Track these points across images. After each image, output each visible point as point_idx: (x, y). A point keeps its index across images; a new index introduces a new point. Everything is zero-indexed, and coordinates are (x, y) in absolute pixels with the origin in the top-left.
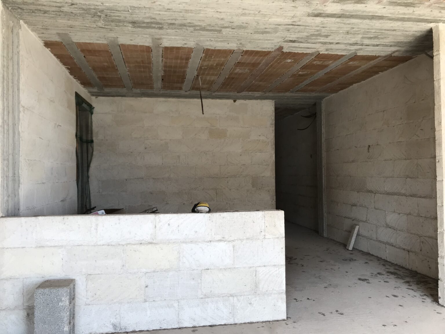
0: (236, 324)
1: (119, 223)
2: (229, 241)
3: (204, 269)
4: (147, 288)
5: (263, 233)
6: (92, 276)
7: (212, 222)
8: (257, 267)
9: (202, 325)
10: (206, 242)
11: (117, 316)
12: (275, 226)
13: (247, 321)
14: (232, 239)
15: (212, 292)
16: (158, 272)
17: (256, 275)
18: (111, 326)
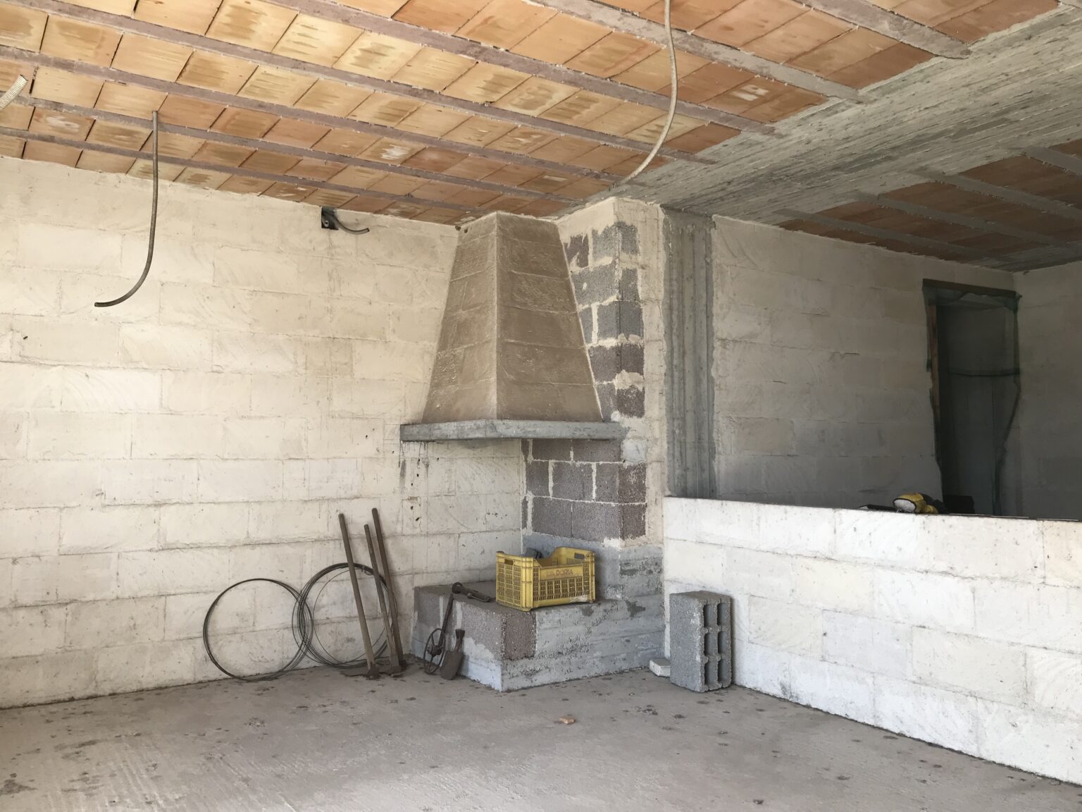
2: (964, 578)
3: (916, 624)
4: (825, 637)
5: (1040, 572)
6: (756, 598)
8: (1029, 646)
9: (915, 737)
10: (918, 572)
11: (787, 673)
12: (1070, 558)
14: (968, 573)
15: (933, 676)
17: (1025, 664)
18: (780, 687)
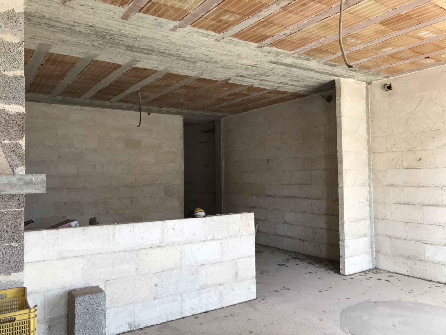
0: (223, 308)
1: (133, 231)
2: (218, 240)
3: (200, 265)
4: (156, 287)
5: (241, 231)
6: (110, 281)
7: (206, 224)
8: (237, 259)
9: (199, 313)
10: (202, 242)
11: (133, 315)
12: (248, 225)
13: (230, 305)
14: (220, 238)
15: (206, 284)
16: (165, 271)
17: (236, 266)
18: (127, 326)
